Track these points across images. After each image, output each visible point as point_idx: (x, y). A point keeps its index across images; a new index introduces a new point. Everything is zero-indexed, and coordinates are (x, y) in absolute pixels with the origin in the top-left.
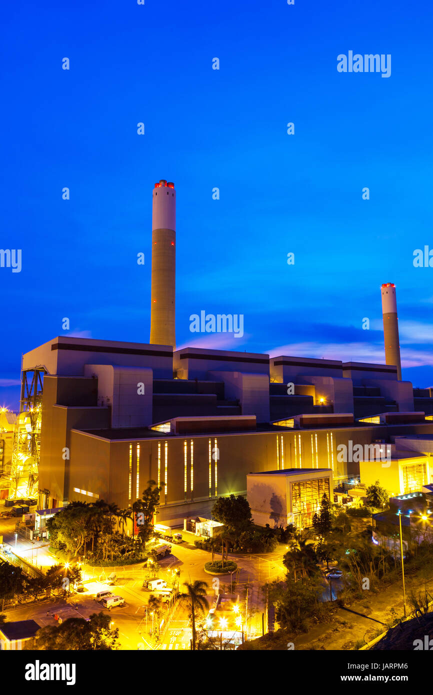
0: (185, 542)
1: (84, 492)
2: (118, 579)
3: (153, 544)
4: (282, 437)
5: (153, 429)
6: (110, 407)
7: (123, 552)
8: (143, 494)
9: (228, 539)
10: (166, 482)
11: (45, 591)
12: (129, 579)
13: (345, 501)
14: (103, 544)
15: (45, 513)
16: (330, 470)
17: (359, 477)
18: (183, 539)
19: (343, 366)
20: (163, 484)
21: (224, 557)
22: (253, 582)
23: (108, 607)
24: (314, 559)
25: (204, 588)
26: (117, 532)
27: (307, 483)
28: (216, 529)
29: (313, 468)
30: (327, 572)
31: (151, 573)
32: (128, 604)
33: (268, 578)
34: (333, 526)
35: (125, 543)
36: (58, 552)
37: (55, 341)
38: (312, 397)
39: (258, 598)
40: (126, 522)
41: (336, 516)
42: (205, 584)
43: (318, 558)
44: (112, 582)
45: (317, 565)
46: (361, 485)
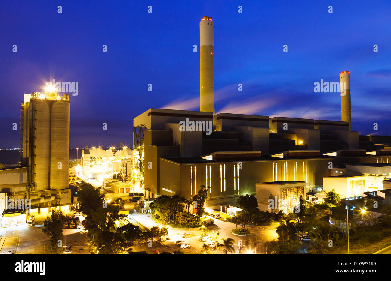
0: (221, 218)
1: (168, 190)
2: (187, 235)
3: (204, 218)
4: (276, 163)
5: (203, 158)
6: (179, 146)
7: (189, 221)
8: (198, 192)
9: (244, 217)
10: (211, 186)
11: (150, 238)
12: (192, 235)
13: (313, 200)
14: (178, 217)
15: (148, 200)
16: (305, 182)
17: (322, 186)
18: (220, 216)
19: (315, 122)
20: (209, 187)
21: (242, 227)
22: (259, 240)
23: (182, 248)
24: (294, 230)
25: (232, 242)
26: (185, 211)
27: (290, 189)
28: (238, 212)
29: (295, 181)
30: (302, 238)
31: (204, 233)
32: (192, 247)
33: (267, 239)
34: (306, 213)
35: (190, 217)
36: (156, 220)
37: (149, 111)
38: (295, 141)
39: (262, 249)
40: (190, 206)
41: (308, 207)
42: (233, 240)
43: (296, 230)
44: (183, 236)
45: (296, 234)
46: (323, 191)
